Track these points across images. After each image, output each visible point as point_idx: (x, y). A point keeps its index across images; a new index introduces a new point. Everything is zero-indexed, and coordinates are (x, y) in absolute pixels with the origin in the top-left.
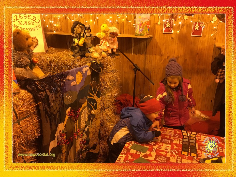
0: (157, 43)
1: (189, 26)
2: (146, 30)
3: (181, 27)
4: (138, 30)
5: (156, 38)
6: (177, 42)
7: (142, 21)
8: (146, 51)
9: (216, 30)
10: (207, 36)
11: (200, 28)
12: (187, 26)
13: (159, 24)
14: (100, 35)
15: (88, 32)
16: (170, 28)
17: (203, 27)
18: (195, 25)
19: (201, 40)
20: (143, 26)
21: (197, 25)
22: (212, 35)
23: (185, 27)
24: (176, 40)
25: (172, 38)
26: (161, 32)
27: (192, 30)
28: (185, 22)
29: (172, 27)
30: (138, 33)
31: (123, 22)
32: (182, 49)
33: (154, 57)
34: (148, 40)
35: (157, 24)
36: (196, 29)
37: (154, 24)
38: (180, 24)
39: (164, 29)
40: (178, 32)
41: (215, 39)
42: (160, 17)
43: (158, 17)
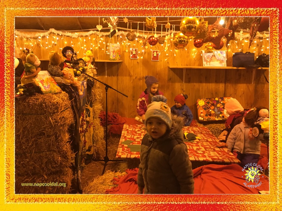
0: (126, 66)
1: (149, 53)
2: (118, 56)
3: (144, 54)
4: (112, 56)
5: (125, 62)
6: (141, 65)
7: (114, 49)
8: (118, 73)
9: (168, 56)
10: (163, 60)
11: (157, 55)
12: (148, 53)
13: (127, 52)
14: (85, 59)
16: (136, 54)
17: (160, 54)
18: (154, 53)
19: (158, 64)
20: (116, 53)
21: (155, 53)
22: (166, 60)
23: (147, 54)
24: (141, 64)
25: (138, 62)
26: (129, 58)
27: (152, 56)
28: (146, 51)
29: (137, 54)
30: (112, 58)
32: (146, 71)
33: (125, 78)
34: (119, 64)
35: (125, 51)
36: (154, 56)
37: (123, 51)
38: (142, 52)
39: (131, 55)
40: (142, 58)
41: (168, 63)
42: (127, 46)
43: (125, 46)
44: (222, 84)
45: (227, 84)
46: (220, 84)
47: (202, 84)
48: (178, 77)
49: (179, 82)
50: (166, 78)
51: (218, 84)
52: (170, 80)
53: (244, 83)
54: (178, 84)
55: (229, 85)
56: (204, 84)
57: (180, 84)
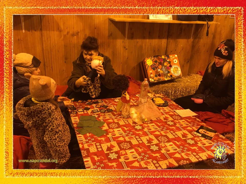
8: (41, 26)
32: (81, 24)
33: (52, 33)
44: (164, 40)
45: (169, 40)
46: (163, 40)
47: (146, 40)
48: (120, 33)
49: (121, 39)
50: (106, 33)
51: (161, 40)
52: (111, 35)
53: (184, 39)
54: (120, 40)
55: (171, 41)
56: (147, 40)
57: (122, 40)
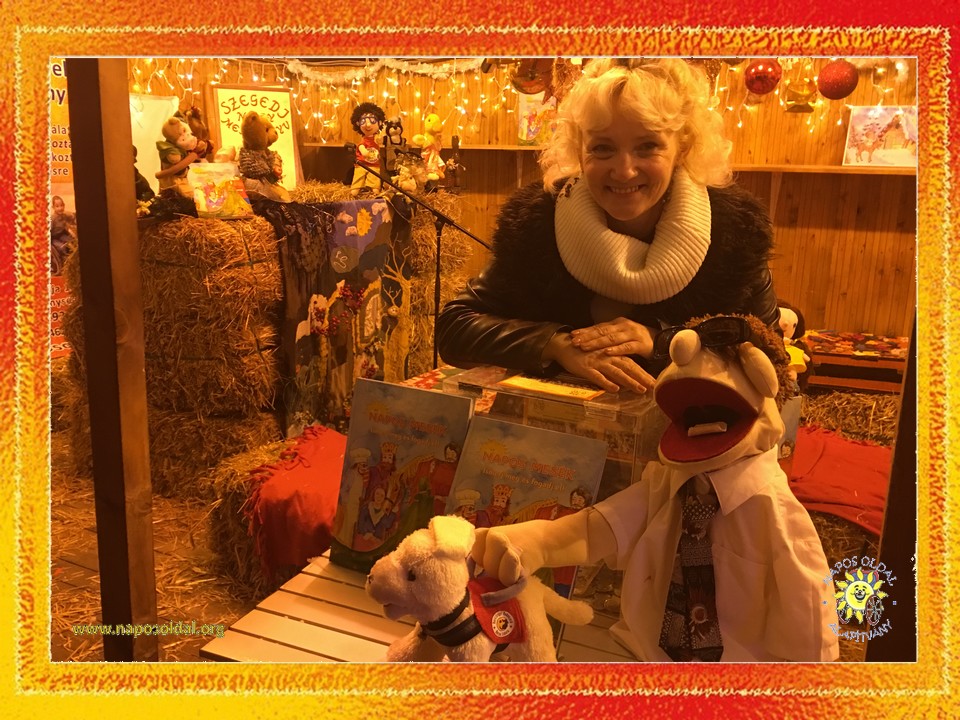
2: (546, 130)
4: (525, 131)
7: (534, 109)
14: (420, 140)
15: (395, 134)
20: (539, 122)
30: (524, 138)
31: (496, 113)
